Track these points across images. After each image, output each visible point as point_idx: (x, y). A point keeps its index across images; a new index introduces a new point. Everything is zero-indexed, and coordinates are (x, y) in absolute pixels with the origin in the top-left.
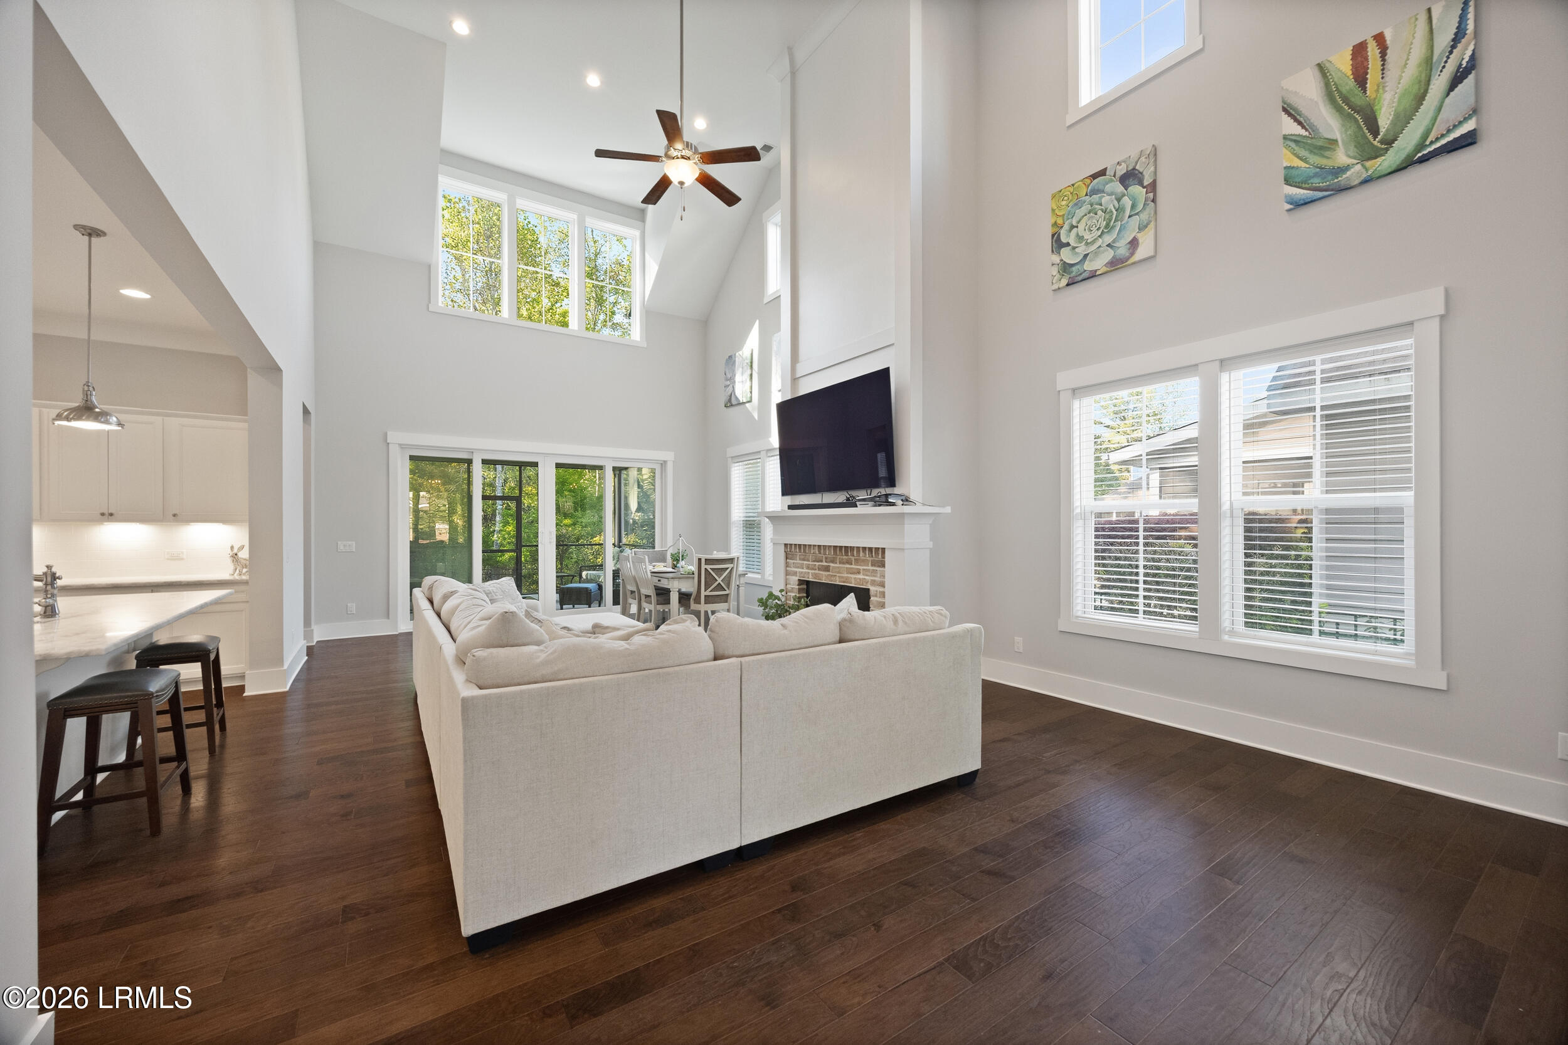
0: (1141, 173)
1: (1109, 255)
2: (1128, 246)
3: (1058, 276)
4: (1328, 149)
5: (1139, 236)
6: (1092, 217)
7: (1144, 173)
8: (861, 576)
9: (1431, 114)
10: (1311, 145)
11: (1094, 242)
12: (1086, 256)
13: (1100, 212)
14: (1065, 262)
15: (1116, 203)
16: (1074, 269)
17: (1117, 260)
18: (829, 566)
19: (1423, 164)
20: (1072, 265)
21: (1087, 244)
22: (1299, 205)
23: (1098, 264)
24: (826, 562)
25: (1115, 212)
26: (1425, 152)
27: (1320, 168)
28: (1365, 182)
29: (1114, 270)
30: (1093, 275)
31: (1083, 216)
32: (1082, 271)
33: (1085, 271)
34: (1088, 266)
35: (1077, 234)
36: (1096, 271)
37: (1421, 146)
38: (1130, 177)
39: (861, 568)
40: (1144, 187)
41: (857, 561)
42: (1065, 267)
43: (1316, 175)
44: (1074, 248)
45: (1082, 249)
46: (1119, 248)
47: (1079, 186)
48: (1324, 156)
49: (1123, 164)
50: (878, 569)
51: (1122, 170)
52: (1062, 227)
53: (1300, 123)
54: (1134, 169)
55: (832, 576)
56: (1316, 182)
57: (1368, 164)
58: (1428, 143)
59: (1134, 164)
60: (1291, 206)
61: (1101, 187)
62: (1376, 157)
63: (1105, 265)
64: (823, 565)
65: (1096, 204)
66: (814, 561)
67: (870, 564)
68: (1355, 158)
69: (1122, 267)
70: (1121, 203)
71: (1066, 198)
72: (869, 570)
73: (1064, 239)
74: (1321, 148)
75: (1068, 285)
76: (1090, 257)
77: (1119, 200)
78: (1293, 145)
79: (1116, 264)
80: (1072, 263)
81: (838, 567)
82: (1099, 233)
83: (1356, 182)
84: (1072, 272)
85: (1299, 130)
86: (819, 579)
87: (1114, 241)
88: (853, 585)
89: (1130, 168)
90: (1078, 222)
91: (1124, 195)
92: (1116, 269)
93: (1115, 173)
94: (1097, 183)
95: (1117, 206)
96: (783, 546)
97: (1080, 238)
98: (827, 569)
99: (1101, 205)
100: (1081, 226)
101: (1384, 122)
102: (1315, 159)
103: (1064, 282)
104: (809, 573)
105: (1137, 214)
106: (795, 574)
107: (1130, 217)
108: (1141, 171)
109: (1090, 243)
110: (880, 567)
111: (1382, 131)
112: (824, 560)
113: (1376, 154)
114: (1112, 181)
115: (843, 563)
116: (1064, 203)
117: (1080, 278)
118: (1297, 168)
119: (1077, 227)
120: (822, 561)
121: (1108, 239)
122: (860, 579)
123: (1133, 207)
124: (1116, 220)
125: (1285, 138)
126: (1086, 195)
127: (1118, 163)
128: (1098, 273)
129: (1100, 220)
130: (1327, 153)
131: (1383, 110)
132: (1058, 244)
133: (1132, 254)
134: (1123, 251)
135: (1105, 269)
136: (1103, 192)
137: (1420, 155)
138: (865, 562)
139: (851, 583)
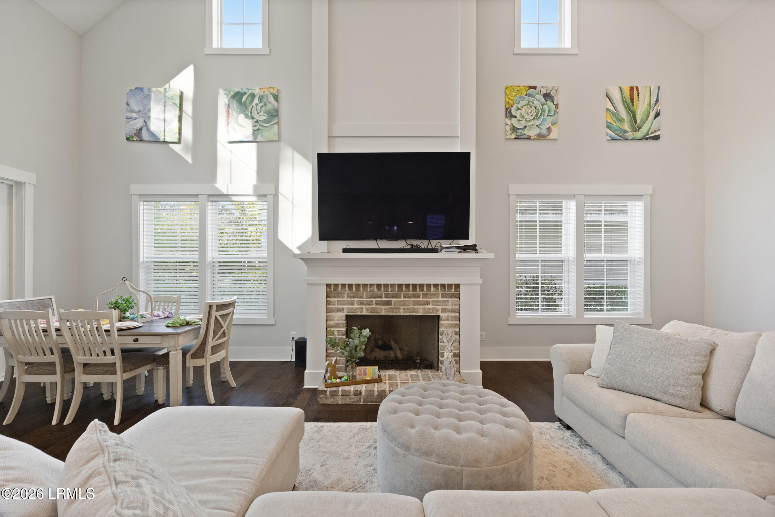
0: (553, 97)
1: (537, 131)
2: (547, 130)
3: (510, 132)
4: (622, 121)
5: (552, 127)
6: (529, 108)
7: (554, 97)
8: (430, 306)
9: (650, 124)
10: (617, 117)
11: (530, 121)
12: (525, 127)
13: (533, 107)
14: (514, 126)
15: (541, 106)
16: (519, 131)
17: (541, 135)
18: (391, 301)
19: (647, 140)
20: (518, 129)
21: (526, 121)
22: (613, 139)
23: (533, 133)
24: (386, 298)
25: (541, 111)
26: (649, 136)
27: (620, 127)
28: (632, 139)
29: (539, 139)
30: (529, 138)
31: (524, 105)
32: (523, 134)
33: (525, 134)
34: (527, 132)
35: (521, 114)
36: (531, 136)
37: (647, 134)
38: (547, 96)
39: (431, 300)
40: (554, 105)
41: (425, 295)
42: (514, 129)
43: (618, 130)
44: (519, 120)
45: (523, 122)
46: (542, 129)
47: (522, 89)
48: (621, 124)
49: (545, 88)
50: (450, 299)
51: (544, 91)
52: (512, 106)
53: (614, 107)
54: (550, 93)
55: (394, 308)
56: (618, 132)
57: (634, 133)
58: (649, 133)
59: (550, 91)
60: (610, 139)
61: (534, 95)
62: (636, 132)
63: (536, 135)
64: (383, 301)
65: (531, 102)
66: (370, 298)
67: (440, 296)
68: (630, 129)
69: (543, 139)
70: (543, 107)
71: (514, 91)
72: (440, 301)
73: (513, 113)
74: (620, 120)
75: (515, 138)
76: (528, 128)
77: (542, 105)
78: (611, 114)
79: (540, 136)
80: (518, 127)
81: (403, 301)
82: (533, 118)
83: (630, 138)
84: (518, 133)
85: (613, 109)
86: (377, 313)
87: (540, 125)
88: (421, 314)
89: (548, 92)
90: (522, 107)
91: (545, 104)
92: (540, 139)
93: (541, 91)
94: (532, 92)
95: (542, 108)
96: (325, 287)
97: (523, 117)
98: (388, 303)
99: (534, 104)
100: (523, 110)
101: (638, 120)
102: (618, 123)
103: (513, 136)
104: (362, 308)
105: (551, 116)
106: (342, 310)
107: (547, 116)
108: (553, 96)
109: (528, 121)
110: (452, 298)
111: (638, 123)
112: (384, 296)
113: (636, 131)
114: (539, 94)
115: (409, 297)
116: (514, 94)
117: (522, 137)
118: (613, 124)
119: (521, 110)
120: (381, 297)
121: (537, 122)
122: (430, 309)
123: (549, 112)
124: (541, 115)
125: (607, 109)
126: (526, 95)
127: (542, 87)
128: (532, 138)
129: (532, 110)
130: (622, 123)
131: (638, 115)
132: (509, 114)
133: (549, 135)
134: (544, 132)
135: (535, 137)
136: (534, 97)
137: (647, 136)
138: (434, 295)
139: (419, 312)
